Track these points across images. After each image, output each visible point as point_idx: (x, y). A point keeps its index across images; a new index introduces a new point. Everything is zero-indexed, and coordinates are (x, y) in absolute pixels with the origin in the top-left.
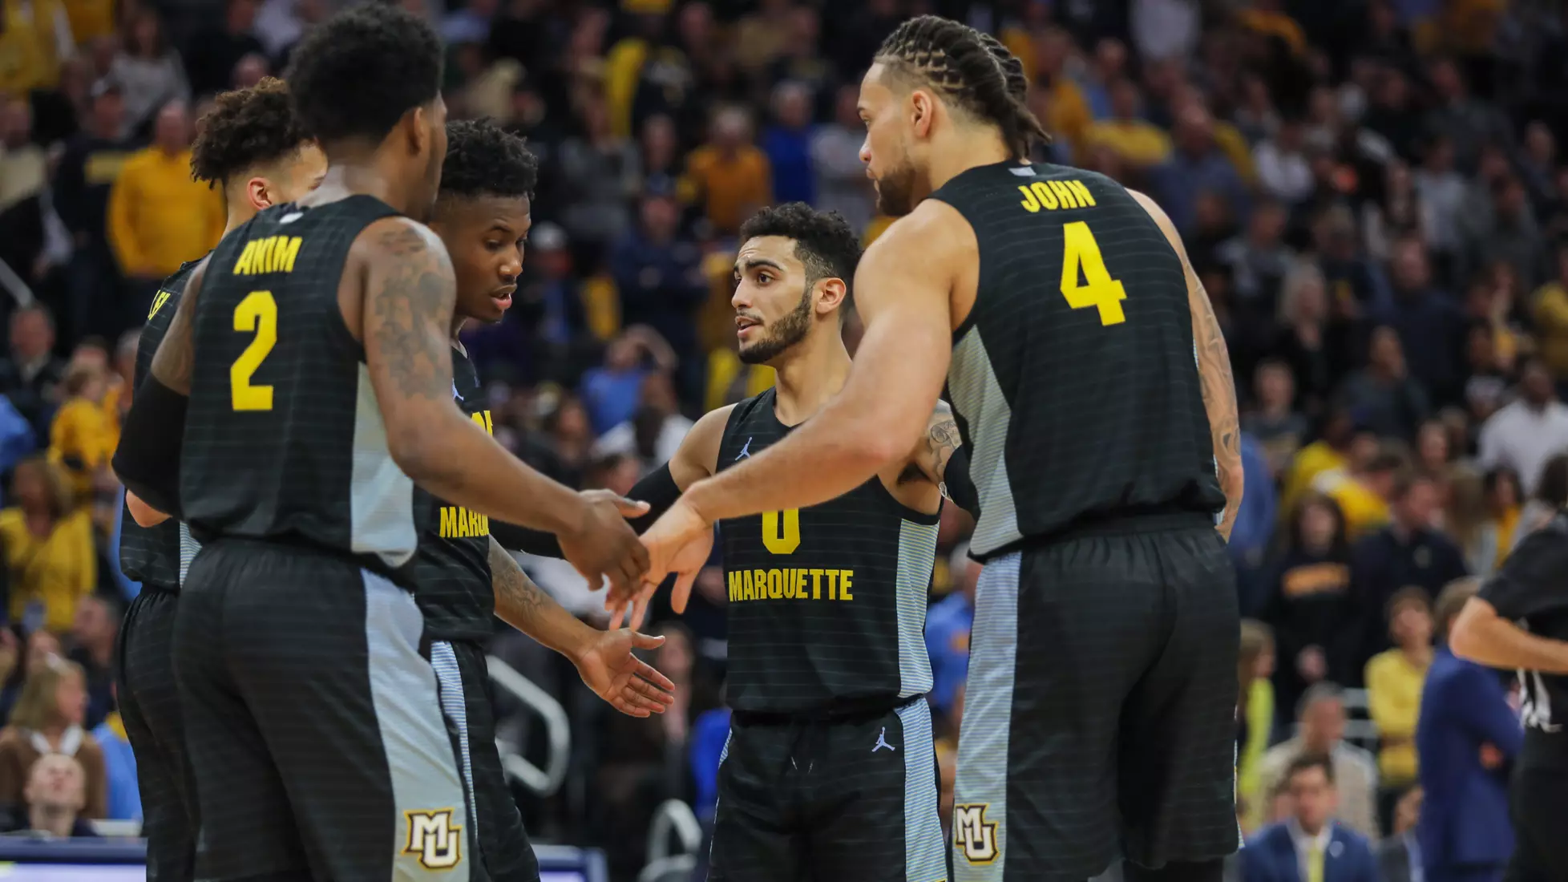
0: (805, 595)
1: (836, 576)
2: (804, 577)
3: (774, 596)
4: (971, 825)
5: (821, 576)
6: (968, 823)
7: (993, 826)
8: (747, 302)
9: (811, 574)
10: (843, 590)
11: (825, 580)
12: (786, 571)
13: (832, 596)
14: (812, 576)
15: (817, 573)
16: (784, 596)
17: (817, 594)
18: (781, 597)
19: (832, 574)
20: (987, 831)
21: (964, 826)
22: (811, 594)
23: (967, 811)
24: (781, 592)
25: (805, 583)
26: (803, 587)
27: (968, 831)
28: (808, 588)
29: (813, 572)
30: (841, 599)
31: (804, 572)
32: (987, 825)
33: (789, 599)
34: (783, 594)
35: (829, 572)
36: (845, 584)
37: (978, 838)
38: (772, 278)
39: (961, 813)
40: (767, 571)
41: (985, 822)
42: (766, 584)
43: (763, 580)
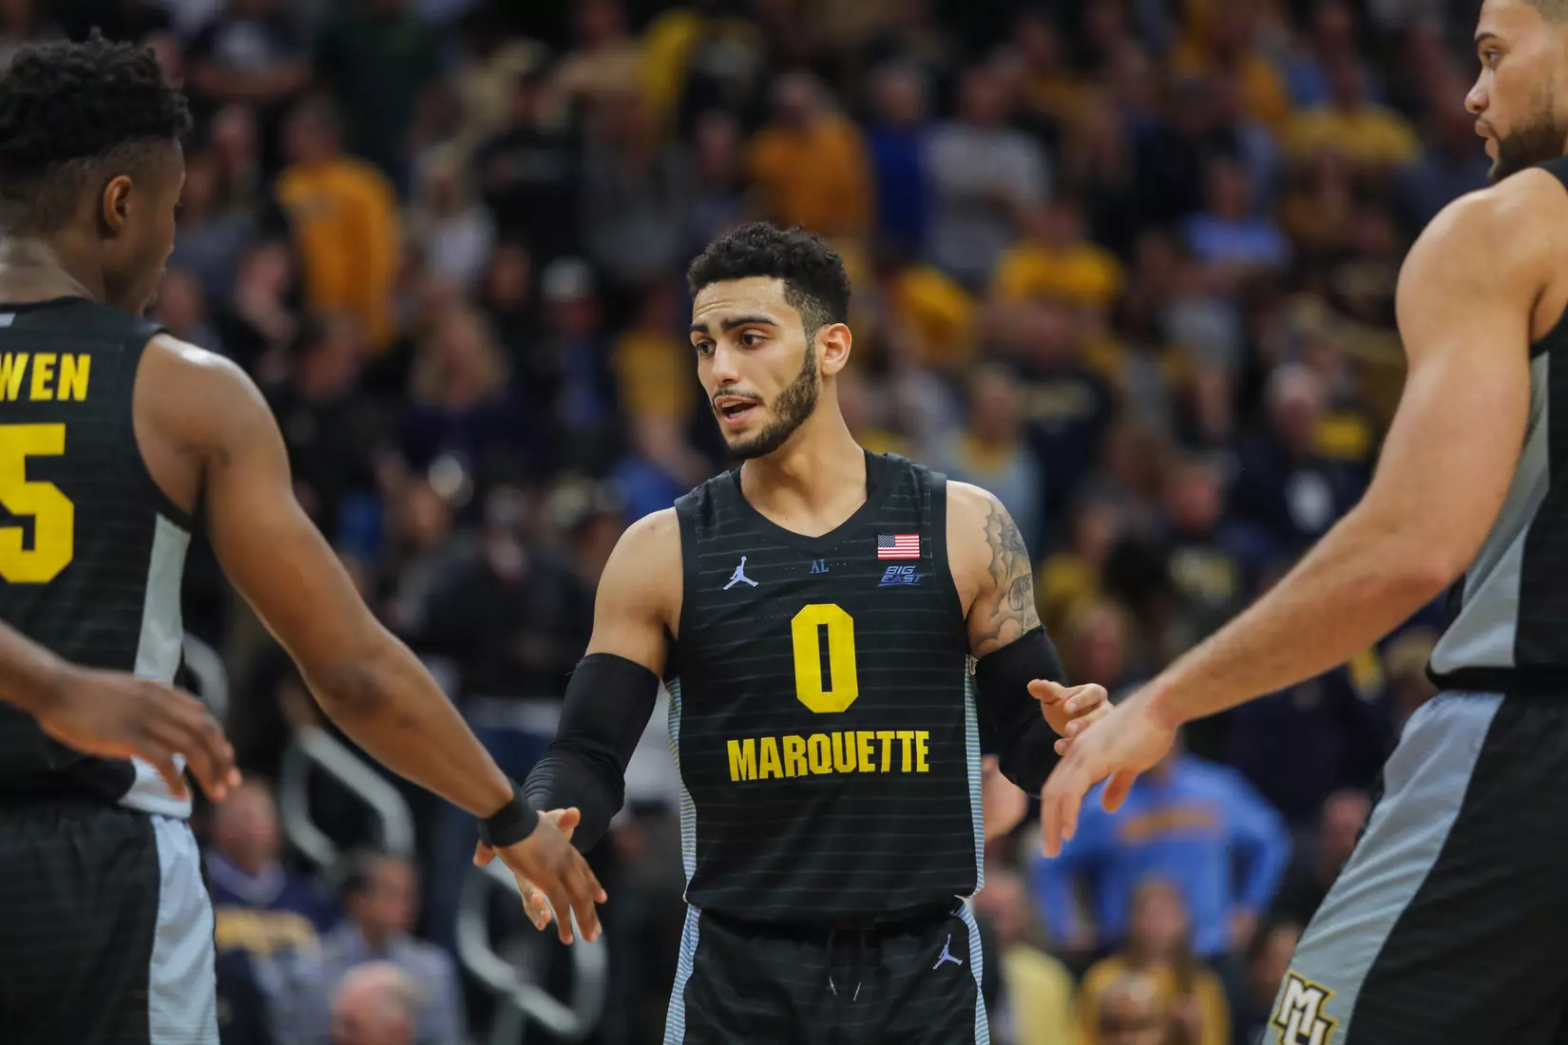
0: (872, 768)
1: (912, 740)
2: (870, 742)
3: (817, 770)
4: (1303, 1010)
5: (892, 740)
6: (1300, 1004)
7: (1329, 1024)
8: (733, 374)
9: (879, 737)
10: (920, 759)
11: (897, 745)
12: (837, 736)
13: (906, 767)
14: (881, 741)
15: (886, 737)
16: (834, 770)
17: (886, 767)
18: (830, 771)
19: (905, 736)
20: (1320, 1027)
21: (1294, 1006)
22: (879, 765)
23: (1305, 989)
24: (830, 764)
25: (871, 750)
26: (870, 756)
27: (1296, 1015)
28: (876, 758)
29: (881, 735)
30: (918, 770)
31: (870, 735)
32: (1323, 1020)
33: (845, 775)
34: (832, 766)
35: (901, 734)
36: (922, 750)
37: (1305, 1030)
38: (763, 338)
39: (1295, 987)
40: (806, 738)
41: (1323, 1014)
42: (806, 755)
43: (801, 749)
